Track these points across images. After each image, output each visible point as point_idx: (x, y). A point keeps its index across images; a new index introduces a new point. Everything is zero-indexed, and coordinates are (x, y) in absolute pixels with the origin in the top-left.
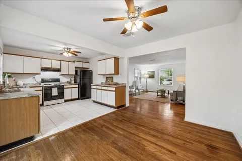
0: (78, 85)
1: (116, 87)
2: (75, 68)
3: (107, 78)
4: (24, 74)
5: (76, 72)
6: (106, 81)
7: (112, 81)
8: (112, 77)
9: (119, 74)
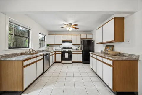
0: (82, 51)
1: (114, 61)
2: (81, 39)
3: (106, 46)
4: (55, 44)
5: (81, 42)
6: (105, 49)
7: (113, 50)
8: (113, 46)
9: (123, 41)
